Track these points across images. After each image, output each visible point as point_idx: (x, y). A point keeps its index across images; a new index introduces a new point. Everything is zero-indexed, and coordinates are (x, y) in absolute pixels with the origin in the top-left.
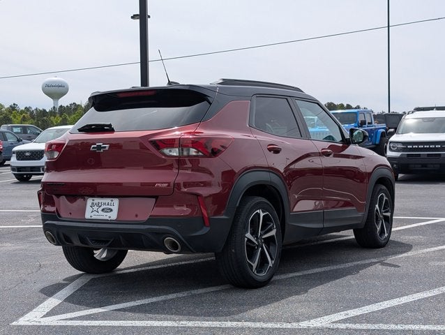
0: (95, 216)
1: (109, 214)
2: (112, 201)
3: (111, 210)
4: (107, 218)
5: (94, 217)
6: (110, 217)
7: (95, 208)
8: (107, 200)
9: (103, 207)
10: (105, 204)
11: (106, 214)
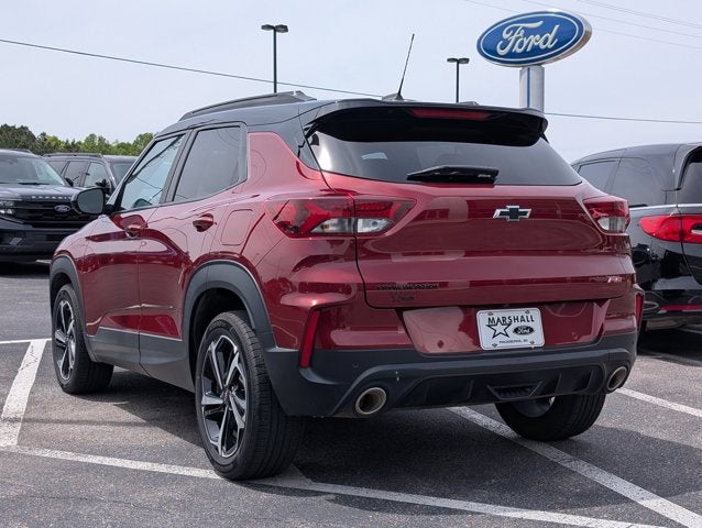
0: (502, 343)
1: (529, 337)
2: (528, 312)
3: (532, 330)
4: (527, 344)
5: (500, 346)
6: (532, 343)
7: (500, 328)
8: (520, 312)
9: (515, 325)
10: (516, 319)
11: (525, 337)
